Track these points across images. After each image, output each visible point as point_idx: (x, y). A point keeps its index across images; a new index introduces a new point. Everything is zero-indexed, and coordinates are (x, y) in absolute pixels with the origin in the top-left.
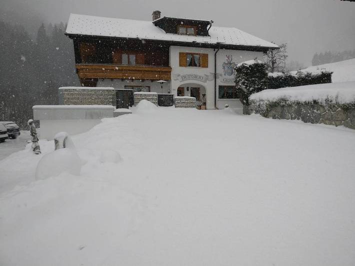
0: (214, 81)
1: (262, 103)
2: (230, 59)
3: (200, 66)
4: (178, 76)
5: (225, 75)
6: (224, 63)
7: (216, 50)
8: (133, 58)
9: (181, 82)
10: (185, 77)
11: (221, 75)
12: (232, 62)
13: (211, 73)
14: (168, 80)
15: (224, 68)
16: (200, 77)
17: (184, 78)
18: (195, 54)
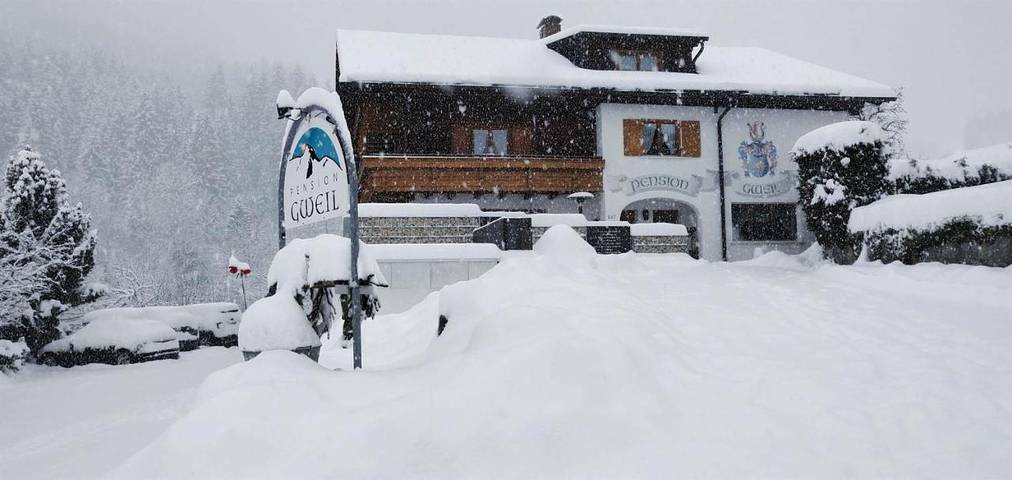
0: (718, 191)
1: (891, 238)
2: (760, 133)
3: (678, 153)
4: (622, 180)
5: (747, 175)
6: (743, 143)
7: (721, 110)
8: (501, 137)
9: (629, 195)
10: (640, 183)
11: (736, 176)
12: (763, 142)
13: (708, 171)
14: (597, 190)
15: (743, 155)
16: (681, 183)
17: (637, 184)
18: (663, 122)
